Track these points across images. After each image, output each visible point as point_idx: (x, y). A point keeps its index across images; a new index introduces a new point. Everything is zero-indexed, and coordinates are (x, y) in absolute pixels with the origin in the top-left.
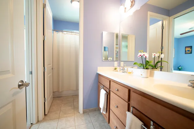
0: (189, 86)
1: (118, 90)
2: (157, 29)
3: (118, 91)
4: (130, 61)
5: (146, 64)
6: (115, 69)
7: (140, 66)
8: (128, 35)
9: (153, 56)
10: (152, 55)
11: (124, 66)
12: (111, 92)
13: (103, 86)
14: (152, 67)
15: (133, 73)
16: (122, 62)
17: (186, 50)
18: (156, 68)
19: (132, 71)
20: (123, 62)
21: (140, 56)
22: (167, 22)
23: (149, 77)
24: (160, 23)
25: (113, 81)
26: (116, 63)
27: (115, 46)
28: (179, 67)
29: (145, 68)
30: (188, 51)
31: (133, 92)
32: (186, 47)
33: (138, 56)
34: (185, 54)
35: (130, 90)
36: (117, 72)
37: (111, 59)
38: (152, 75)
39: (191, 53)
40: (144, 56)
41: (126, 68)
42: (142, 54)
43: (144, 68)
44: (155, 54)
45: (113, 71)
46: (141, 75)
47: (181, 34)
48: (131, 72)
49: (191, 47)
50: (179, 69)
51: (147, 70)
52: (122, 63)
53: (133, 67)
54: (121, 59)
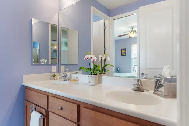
0: (132, 89)
1: (62, 108)
2: (99, 27)
3: (62, 110)
4: (71, 64)
5: (94, 69)
6: (54, 76)
7: (87, 71)
8: (68, 29)
9: (100, 59)
10: (99, 57)
11: (65, 71)
12: (50, 113)
13: (34, 106)
14: (99, 72)
15: (78, 80)
16: (62, 66)
17: (122, 52)
18: (103, 72)
19: (77, 78)
20: (64, 66)
21: (88, 58)
22: (108, 21)
23: (97, 84)
24: (102, 21)
25: (52, 96)
26: (54, 68)
27: (50, 42)
28: (118, 69)
29: (93, 73)
30: (124, 53)
31: (84, 108)
32: (122, 49)
33: (85, 58)
34: (122, 56)
35: (79, 106)
36: (56, 81)
37: (46, 61)
38: (100, 81)
39: (125, 55)
40: (92, 59)
41: (68, 75)
42: (89, 56)
43: (91, 74)
44: (101, 56)
45: (51, 79)
46: (89, 82)
47: (119, 36)
48: (75, 79)
49: (125, 50)
50: (118, 70)
51: (95, 75)
52: (63, 68)
53: (77, 73)
54: (61, 62)
